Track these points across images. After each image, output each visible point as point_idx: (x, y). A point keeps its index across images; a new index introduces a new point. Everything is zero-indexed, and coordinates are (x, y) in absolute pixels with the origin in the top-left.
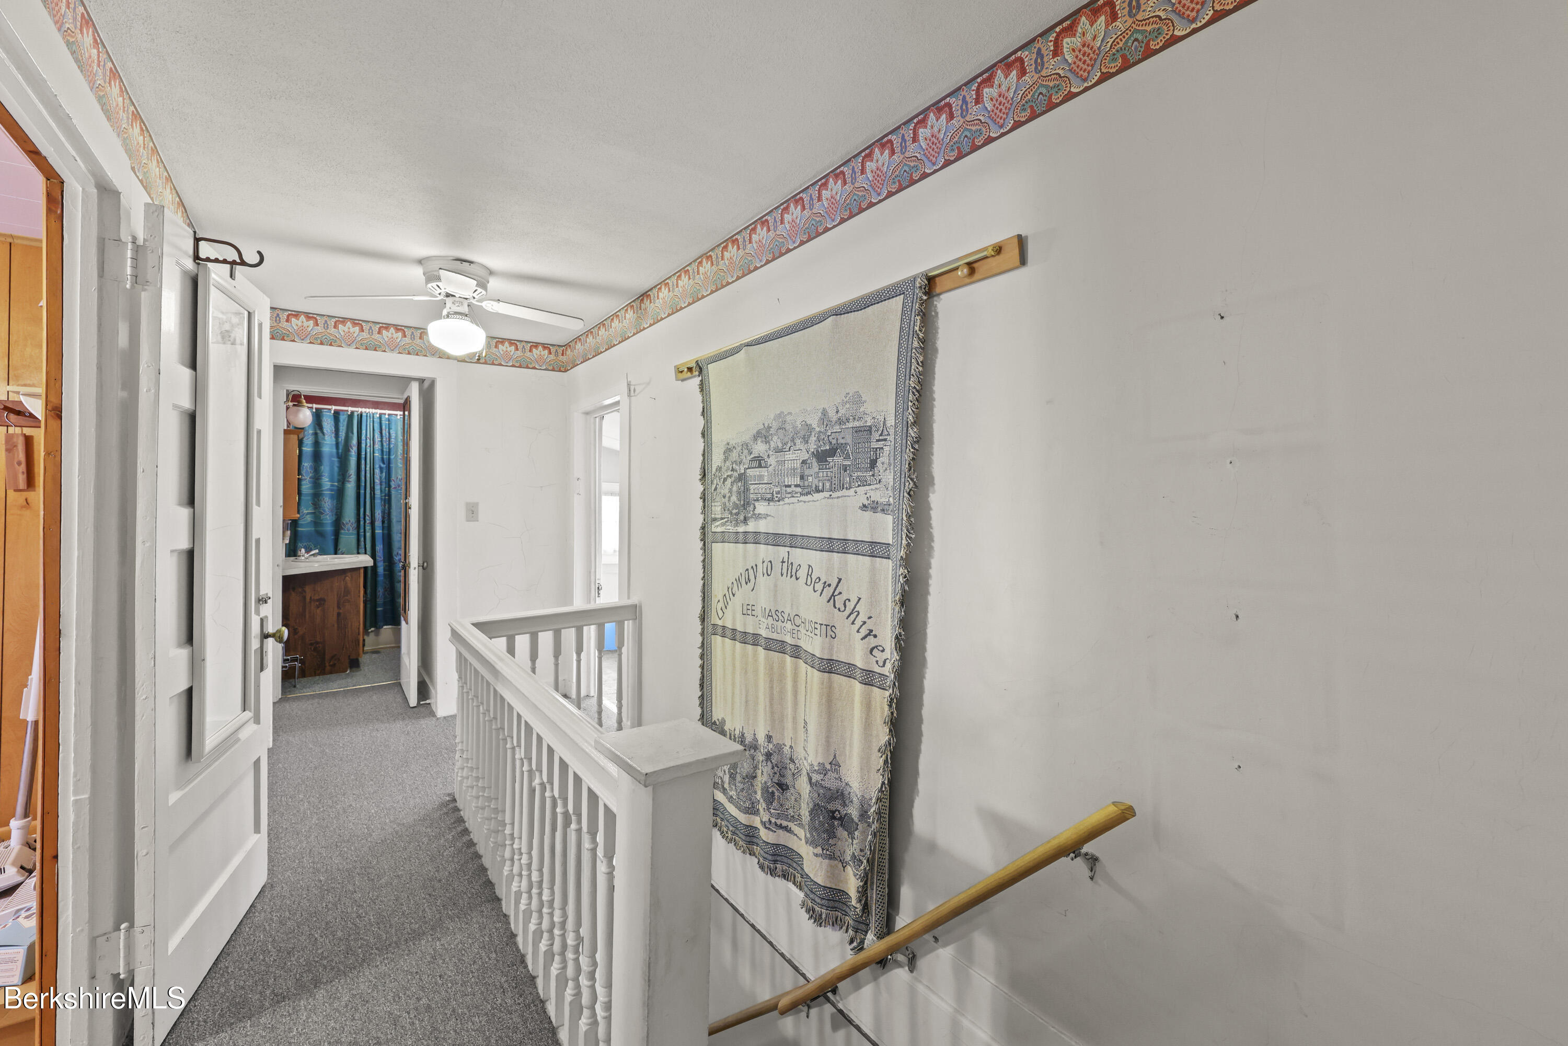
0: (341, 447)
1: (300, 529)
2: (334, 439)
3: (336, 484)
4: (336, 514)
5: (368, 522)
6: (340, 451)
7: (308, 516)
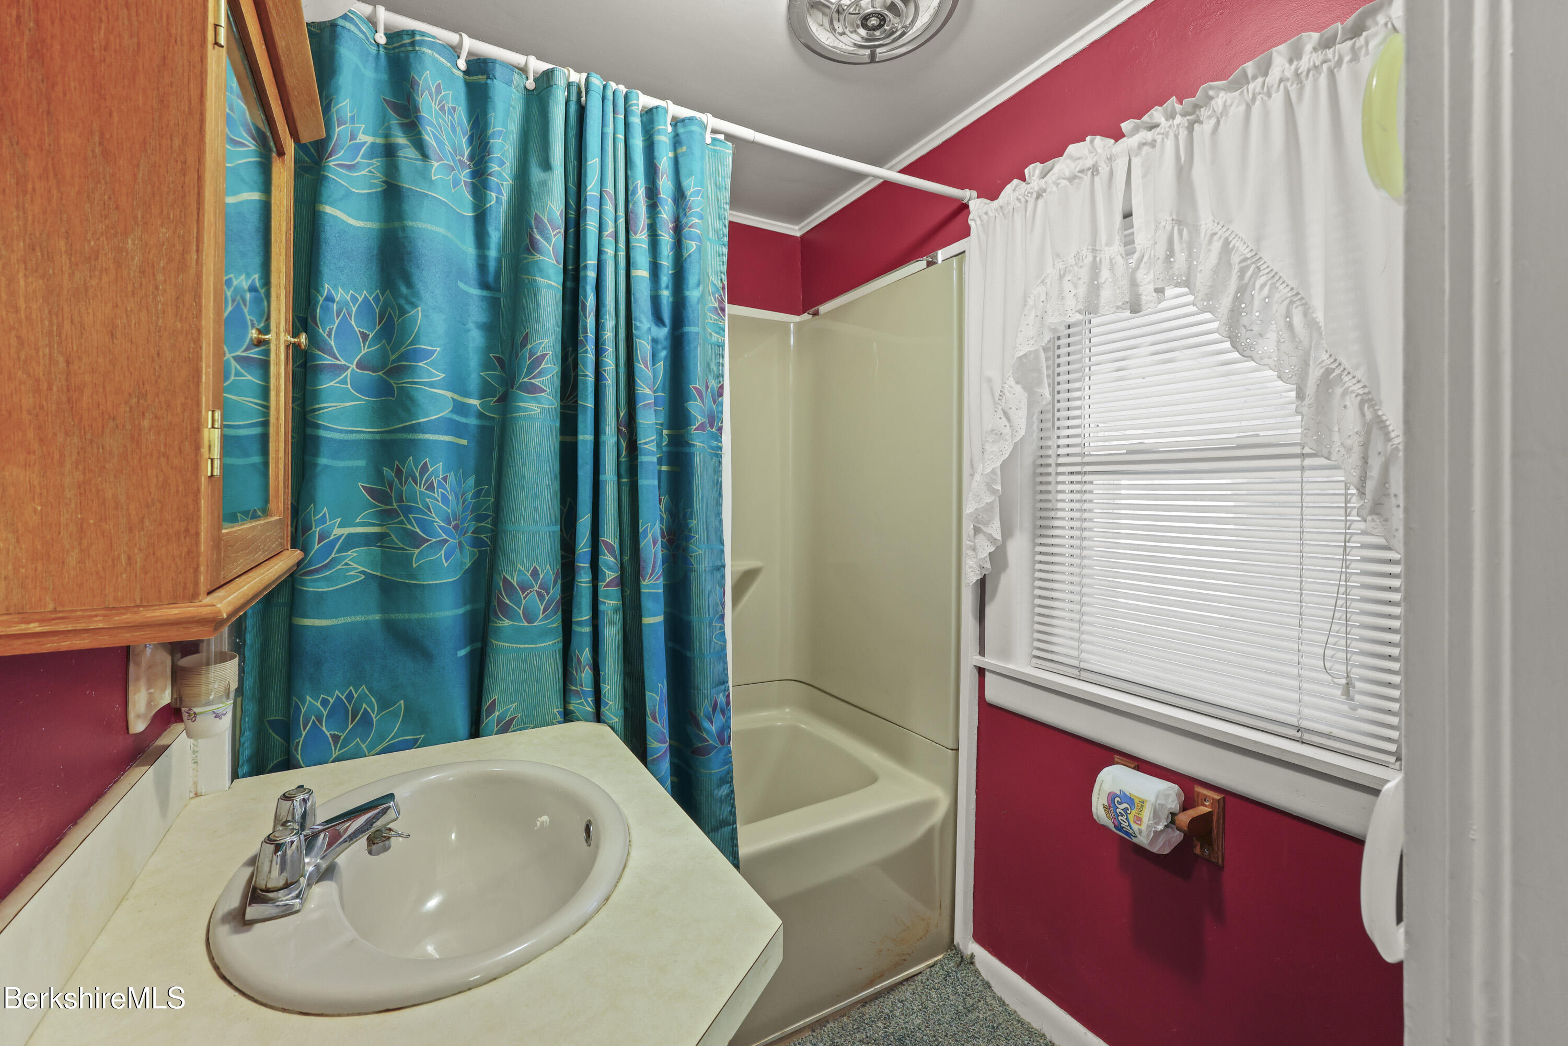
0: (495, 235)
1: (308, 622)
2: (468, 198)
3: (475, 402)
4: (477, 543)
5: (610, 575)
6: (493, 253)
7: (352, 553)
